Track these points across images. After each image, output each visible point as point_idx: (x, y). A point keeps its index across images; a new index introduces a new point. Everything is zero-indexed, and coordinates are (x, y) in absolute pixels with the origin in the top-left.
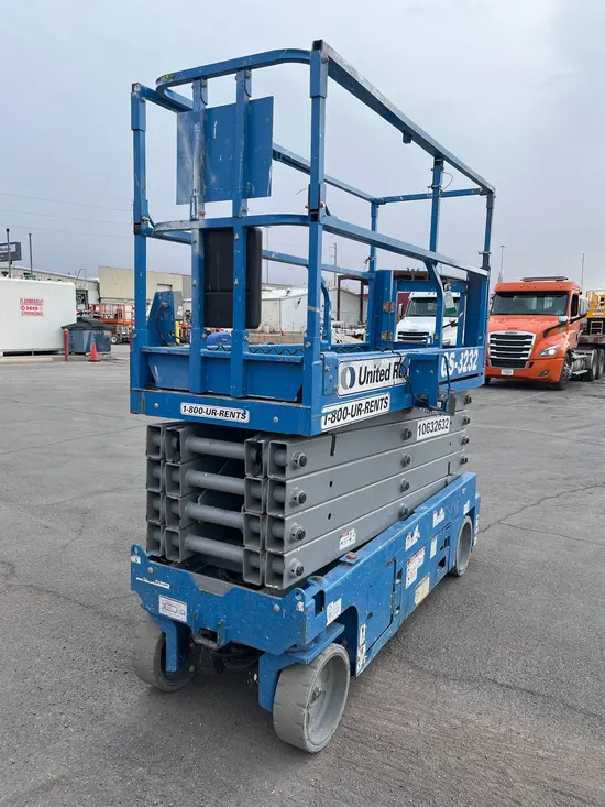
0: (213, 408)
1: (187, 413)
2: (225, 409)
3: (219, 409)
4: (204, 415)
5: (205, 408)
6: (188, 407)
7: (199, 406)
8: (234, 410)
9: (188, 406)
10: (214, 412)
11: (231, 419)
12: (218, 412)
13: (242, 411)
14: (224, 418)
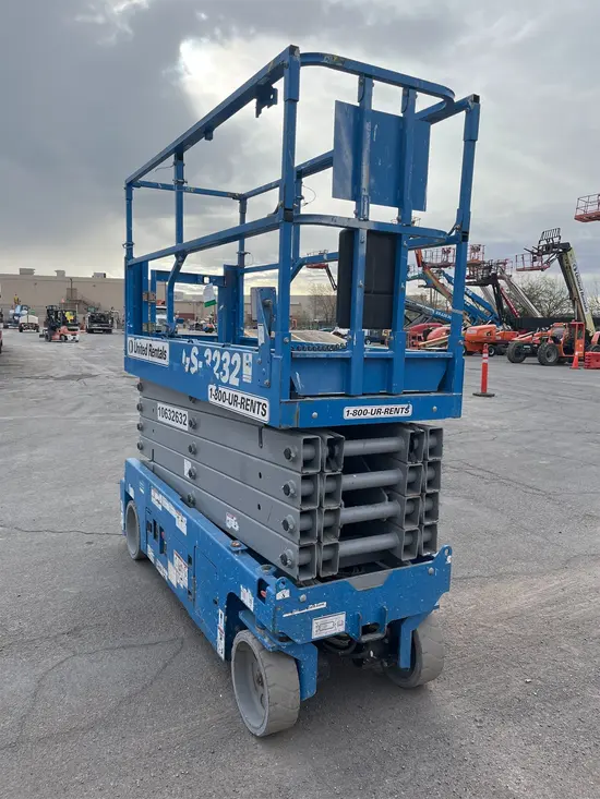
0: (377, 407)
1: (351, 417)
2: (390, 407)
3: (384, 408)
4: (369, 416)
5: (369, 409)
6: (351, 411)
7: (363, 408)
8: (398, 406)
9: (352, 409)
10: (379, 411)
11: (396, 415)
12: (383, 410)
13: (406, 406)
14: (389, 415)
